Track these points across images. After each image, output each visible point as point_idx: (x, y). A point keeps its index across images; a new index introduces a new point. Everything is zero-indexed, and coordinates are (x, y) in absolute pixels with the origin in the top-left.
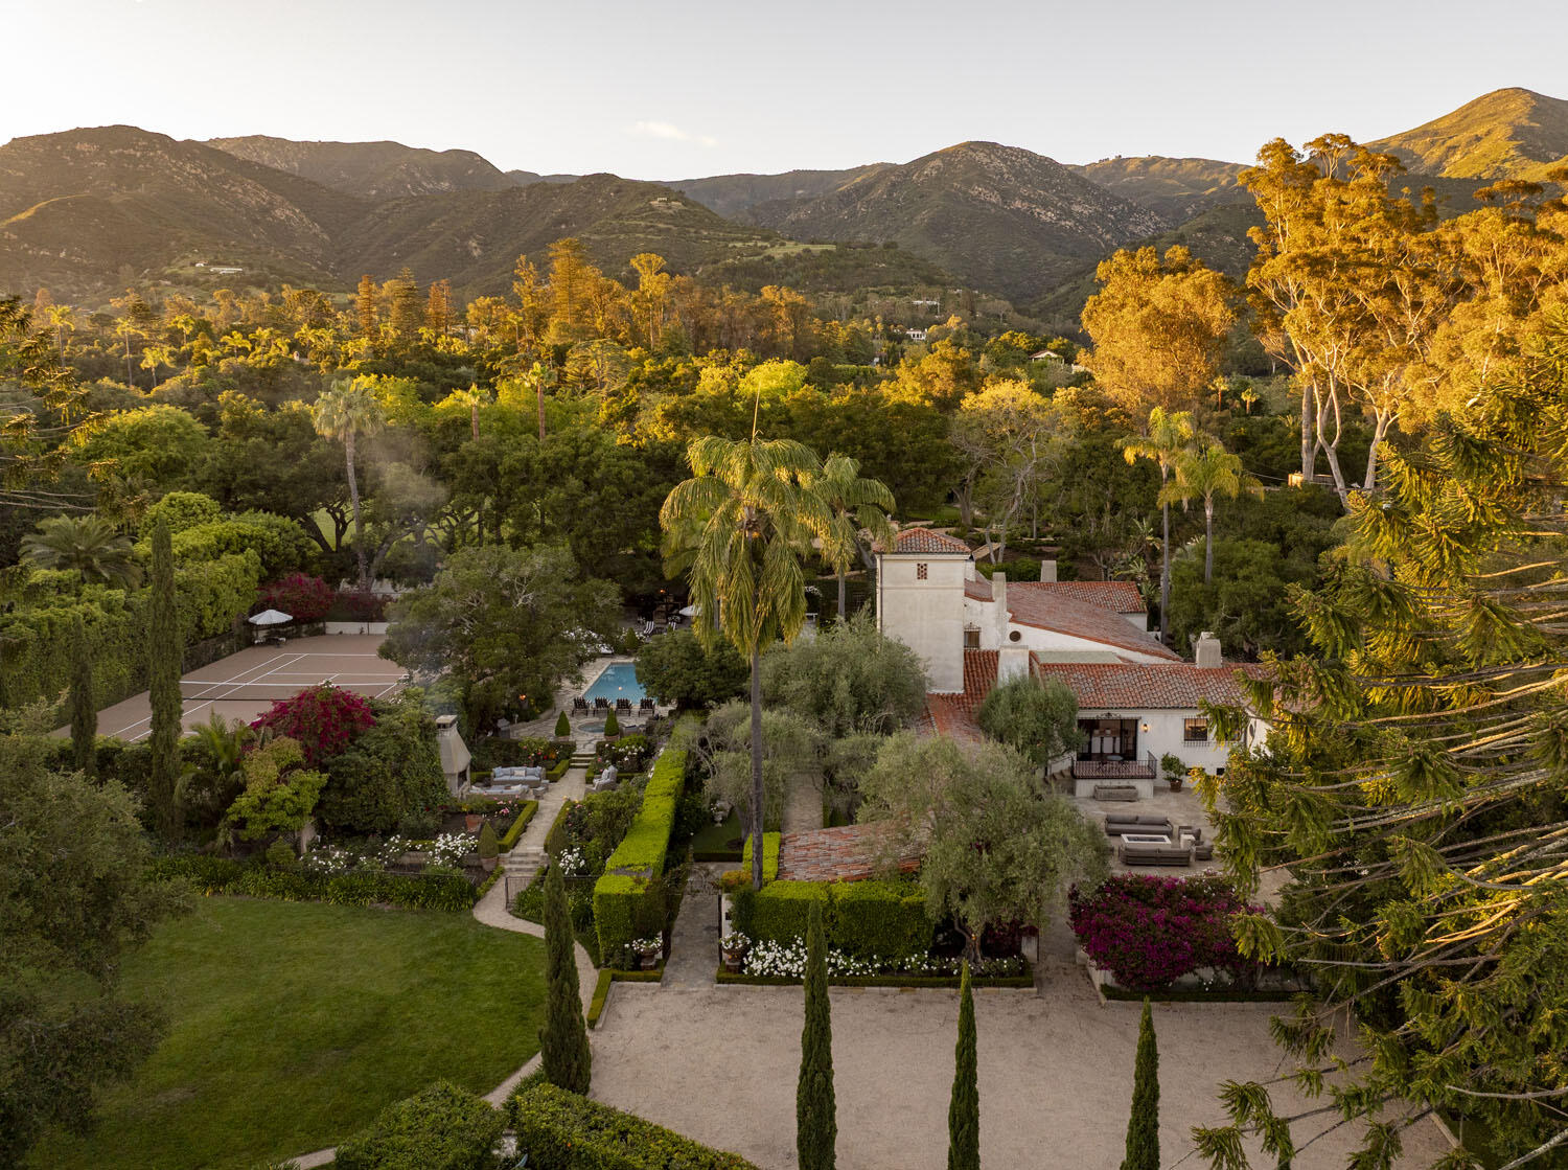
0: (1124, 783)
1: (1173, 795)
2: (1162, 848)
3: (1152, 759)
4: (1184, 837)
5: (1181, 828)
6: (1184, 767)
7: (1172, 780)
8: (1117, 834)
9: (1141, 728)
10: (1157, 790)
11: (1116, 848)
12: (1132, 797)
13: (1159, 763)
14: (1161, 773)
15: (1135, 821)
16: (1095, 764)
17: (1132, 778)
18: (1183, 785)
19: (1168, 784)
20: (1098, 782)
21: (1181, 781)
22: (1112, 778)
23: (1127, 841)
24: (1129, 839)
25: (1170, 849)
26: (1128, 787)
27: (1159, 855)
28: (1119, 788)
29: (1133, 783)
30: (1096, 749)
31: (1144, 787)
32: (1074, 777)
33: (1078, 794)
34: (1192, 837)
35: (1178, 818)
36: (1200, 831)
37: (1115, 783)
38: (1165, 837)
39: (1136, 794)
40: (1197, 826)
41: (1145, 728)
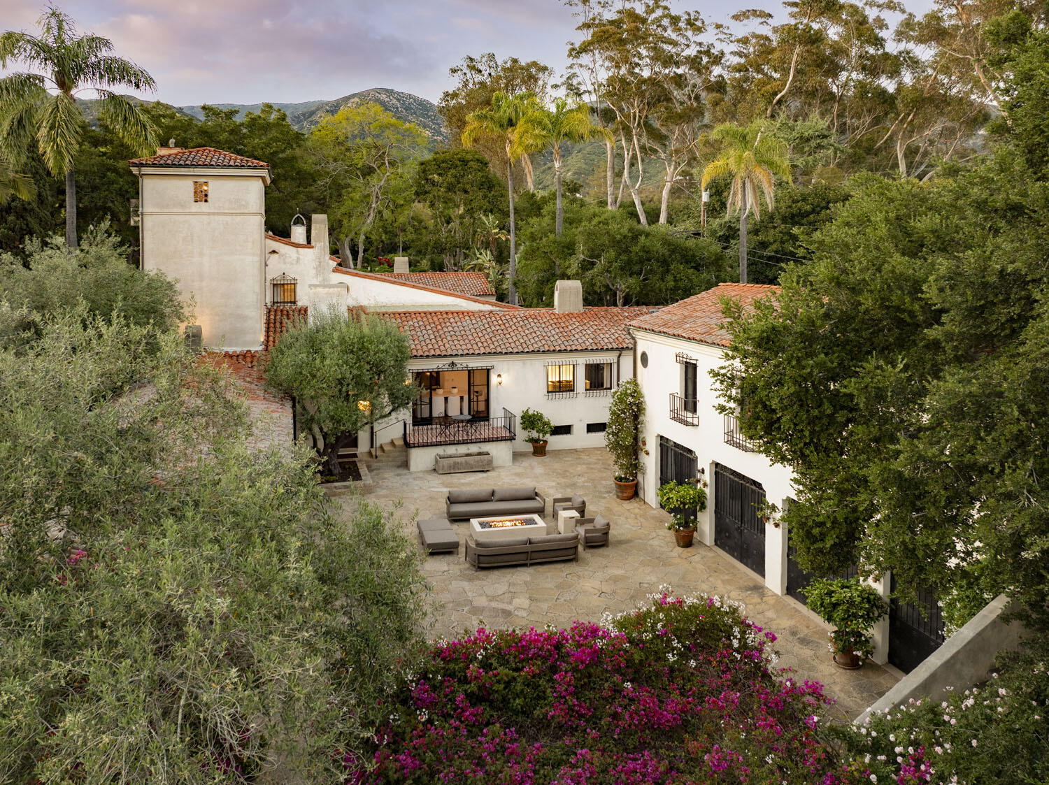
0: (474, 448)
1: (535, 461)
2: (534, 537)
3: (509, 417)
4: (564, 514)
5: (556, 501)
6: (547, 424)
7: (534, 441)
8: (464, 519)
9: (494, 379)
10: (517, 456)
11: (462, 542)
12: (485, 466)
13: (518, 420)
14: (521, 435)
15: (491, 497)
16: (436, 428)
17: (485, 441)
18: (548, 448)
19: (529, 448)
20: (440, 450)
21: (545, 442)
22: (459, 443)
23: (478, 528)
24: (483, 525)
25: (542, 536)
26: (480, 454)
27: (529, 548)
28: (468, 455)
29: (486, 447)
30: (438, 410)
31: (500, 451)
32: (408, 445)
33: (413, 468)
34: (575, 514)
35: (550, 490)
36: (584, 503)
37: (463, 449)
38: (536, 517)
39: (490, 462)
40: (579, 496)
41: (499, 379)
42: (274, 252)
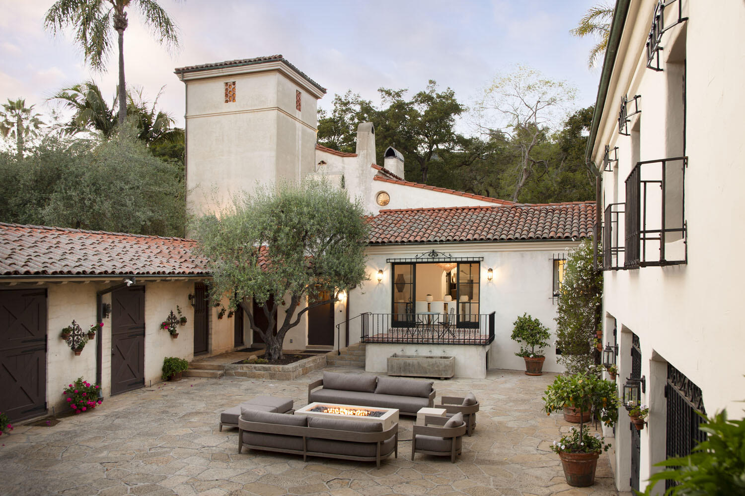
0: (438, 351)
7: (527, 356)
9: (484, 274)
12: (442, 373)
19: (521, 364)
26: (443, 358)
37: (424, 352)
41: (490, 274)
42: (323, 162)
